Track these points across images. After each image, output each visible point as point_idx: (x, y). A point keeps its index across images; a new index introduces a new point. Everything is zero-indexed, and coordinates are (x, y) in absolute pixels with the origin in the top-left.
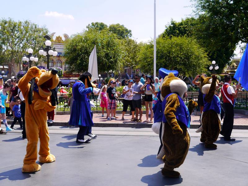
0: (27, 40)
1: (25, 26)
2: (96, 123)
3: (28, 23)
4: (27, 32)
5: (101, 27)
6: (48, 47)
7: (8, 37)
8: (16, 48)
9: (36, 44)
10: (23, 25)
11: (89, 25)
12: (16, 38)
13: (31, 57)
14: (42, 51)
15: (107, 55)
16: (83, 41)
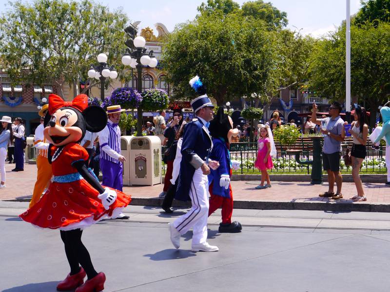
0: (88, 38)
1: (83, 11)
2: (249, 201)
3: (89, 4)
4: (86, 22)
5: (227, 8)
6: (139, 49)
7: (51, 32)
8: (67, 54)
9: (104, 44)
10: (80, 8)
11: (203, 5)
12: (66, 33)
13: (104, 70)
14: (129, 57)
15: (248, 62)
16: (199, 36)
